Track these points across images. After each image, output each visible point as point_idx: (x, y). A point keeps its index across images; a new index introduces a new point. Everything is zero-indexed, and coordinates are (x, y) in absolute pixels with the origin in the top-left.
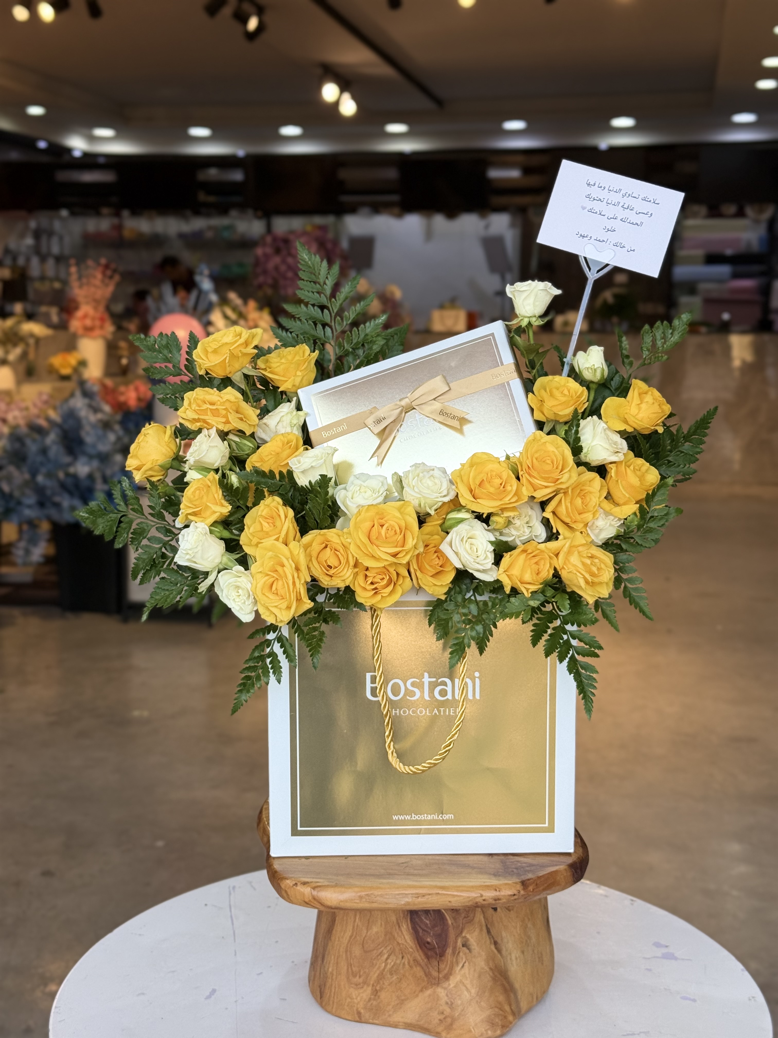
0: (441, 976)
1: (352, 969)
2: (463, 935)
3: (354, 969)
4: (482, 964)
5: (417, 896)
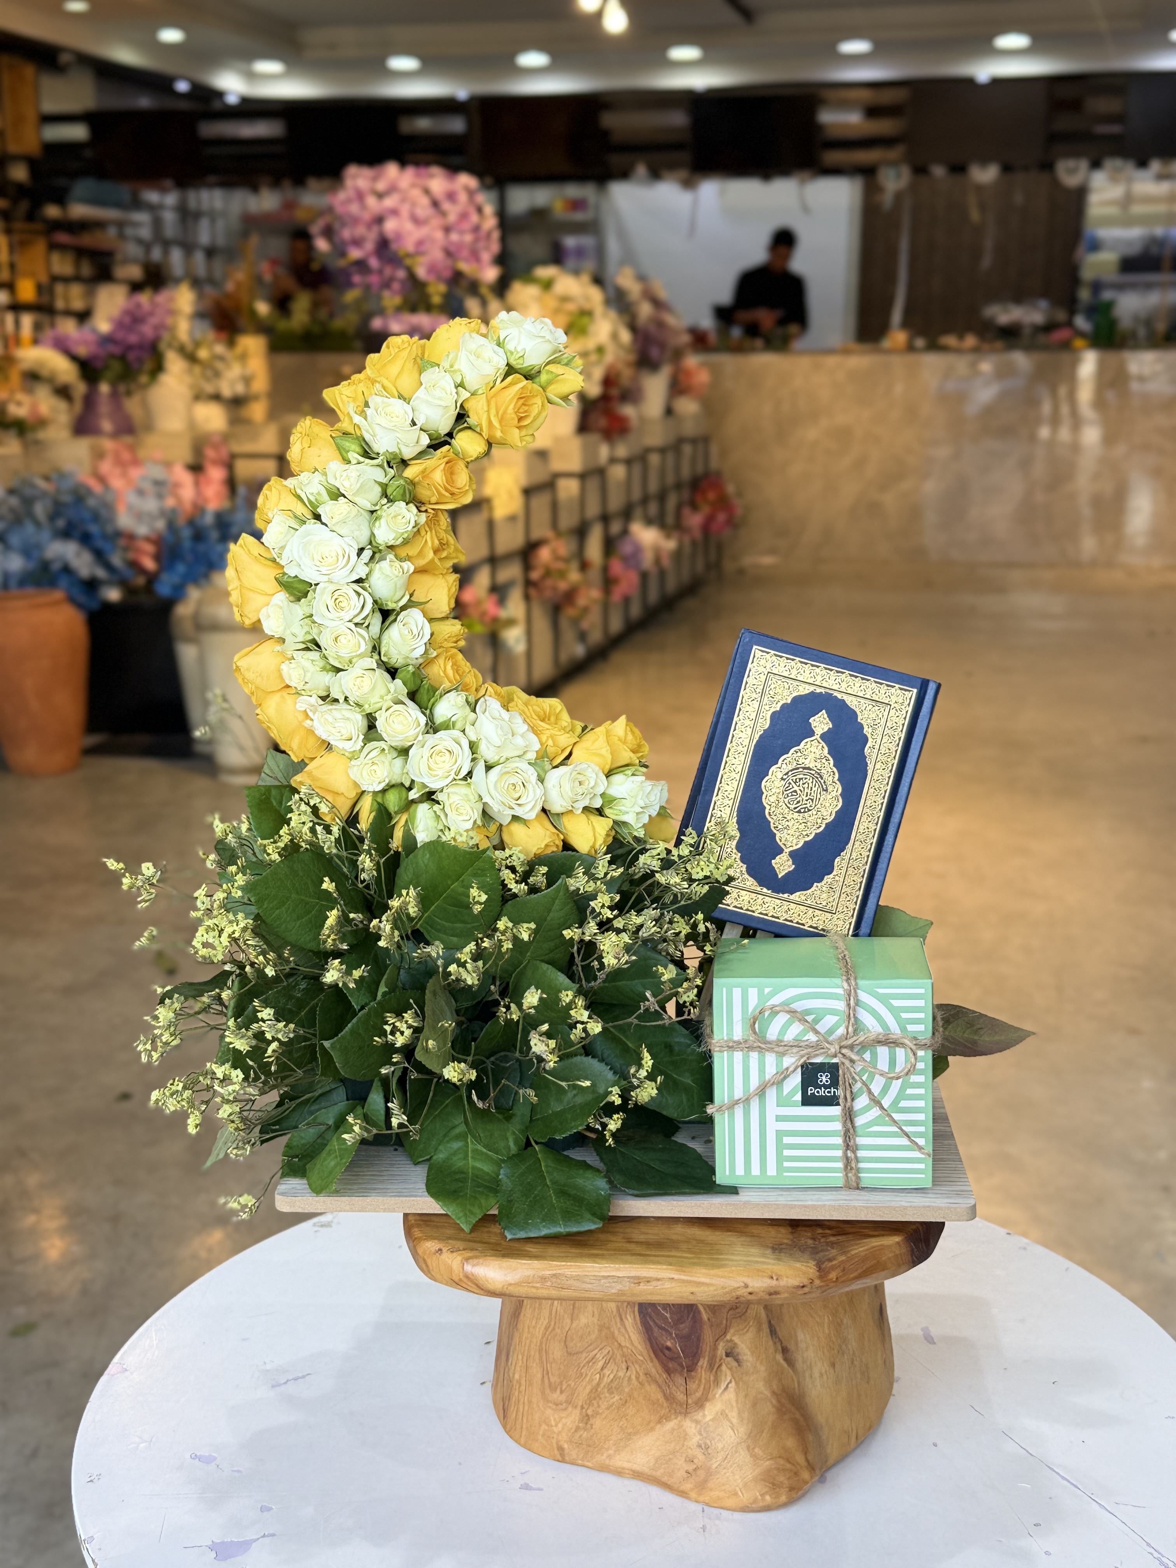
0: (690, 1401)
1: (549, 1379)
2: (728, 1337)
3: (553, 1379)
4: (761, 1386)
5: (638, 1281)
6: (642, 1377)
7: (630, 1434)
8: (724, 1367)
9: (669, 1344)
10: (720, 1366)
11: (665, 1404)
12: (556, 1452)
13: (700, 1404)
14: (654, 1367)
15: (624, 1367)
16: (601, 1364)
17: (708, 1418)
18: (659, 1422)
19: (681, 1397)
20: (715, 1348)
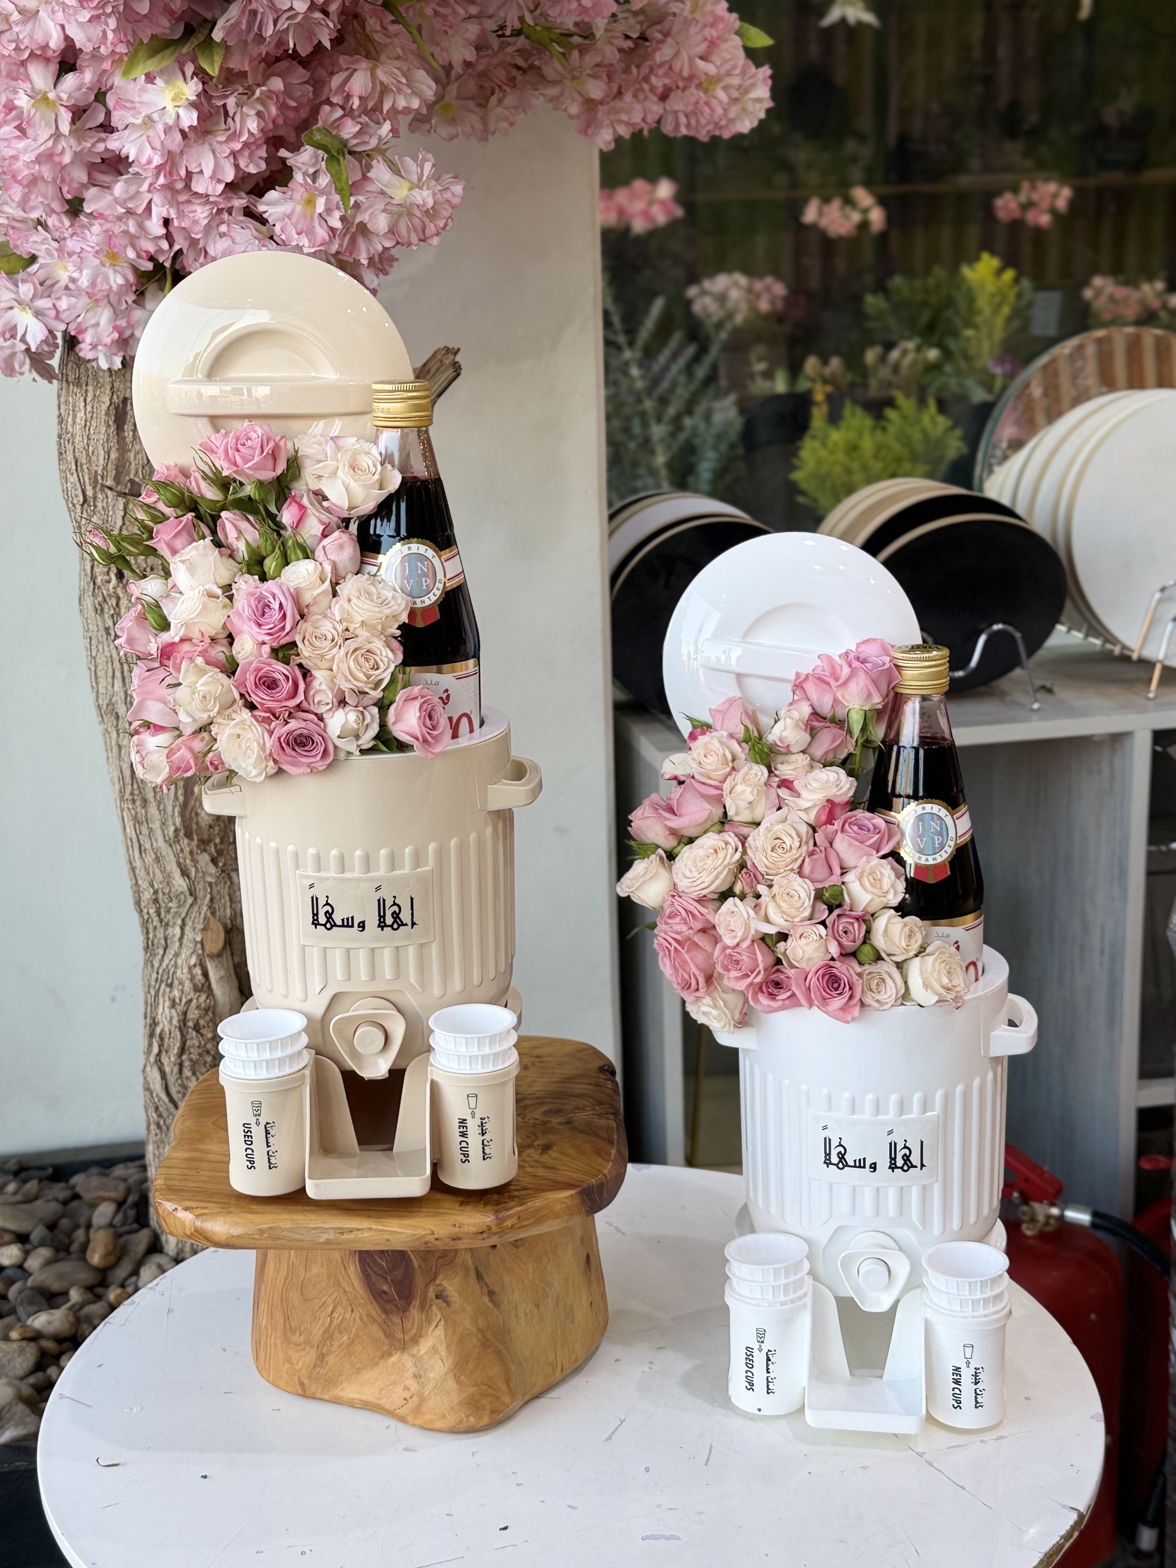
0: (407, 1338)
1: (290, 1323)
2: (438, 1282)
3: (293, 1324)
4: (467, 1323)
5: (342, 1231)
6: (365, 1318)
7: (359, 1369)
8: (434, 1308)
9: (385, 1288)
10: (431, 1306)
11: (386, 1342)
12: (299, 1388)
13: (415, 1340)
14: (374, 1310)
15: (349, 1309)
16: (330, 1308)
17: (422, 1352)
18: (382, 1357)
19: (399, 1335)
20: (426, 1292)
